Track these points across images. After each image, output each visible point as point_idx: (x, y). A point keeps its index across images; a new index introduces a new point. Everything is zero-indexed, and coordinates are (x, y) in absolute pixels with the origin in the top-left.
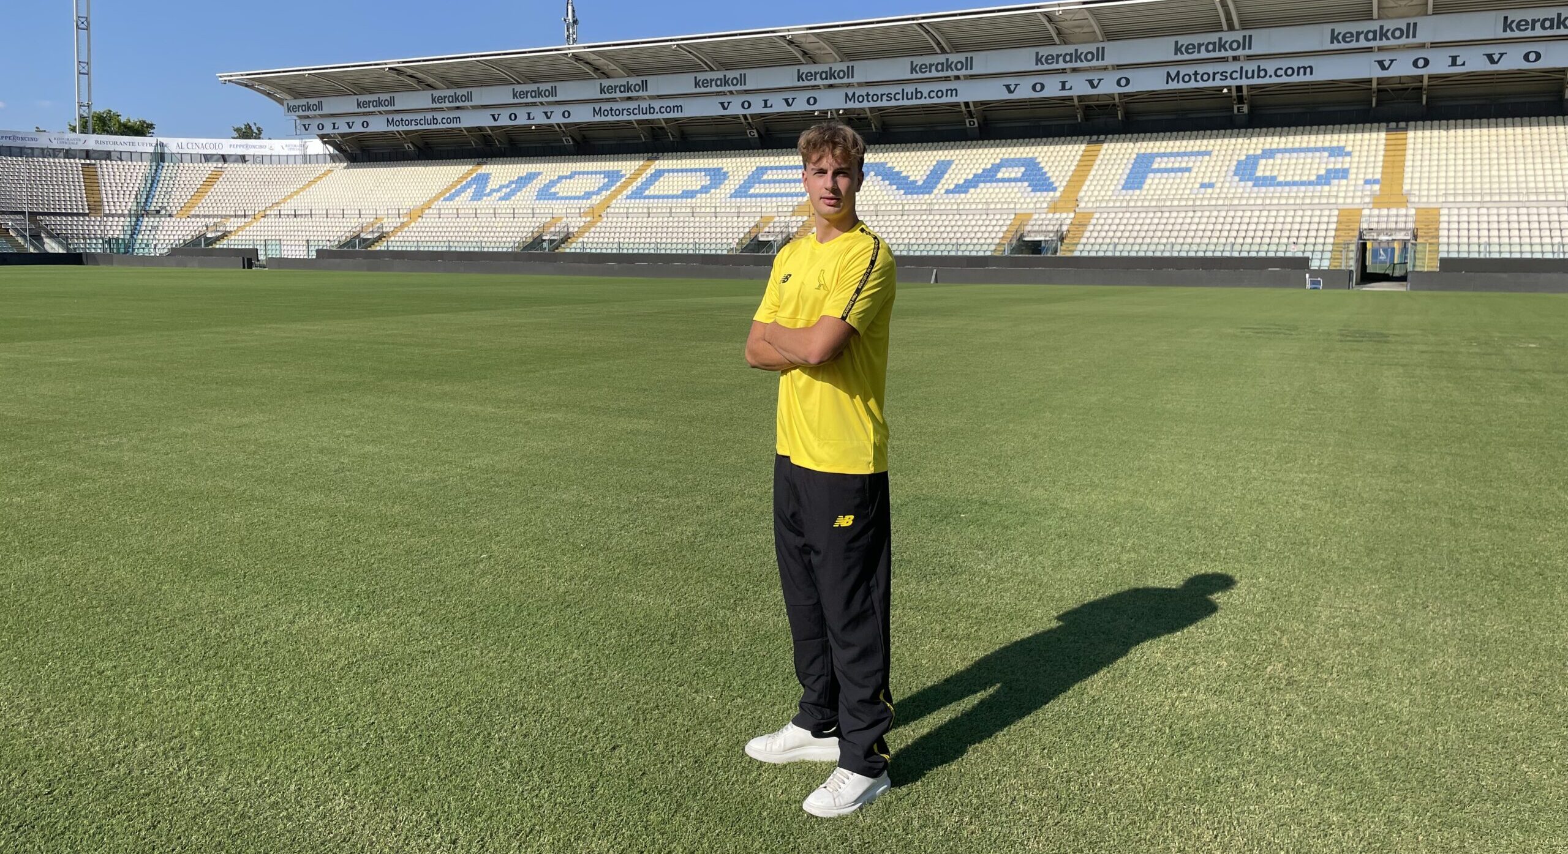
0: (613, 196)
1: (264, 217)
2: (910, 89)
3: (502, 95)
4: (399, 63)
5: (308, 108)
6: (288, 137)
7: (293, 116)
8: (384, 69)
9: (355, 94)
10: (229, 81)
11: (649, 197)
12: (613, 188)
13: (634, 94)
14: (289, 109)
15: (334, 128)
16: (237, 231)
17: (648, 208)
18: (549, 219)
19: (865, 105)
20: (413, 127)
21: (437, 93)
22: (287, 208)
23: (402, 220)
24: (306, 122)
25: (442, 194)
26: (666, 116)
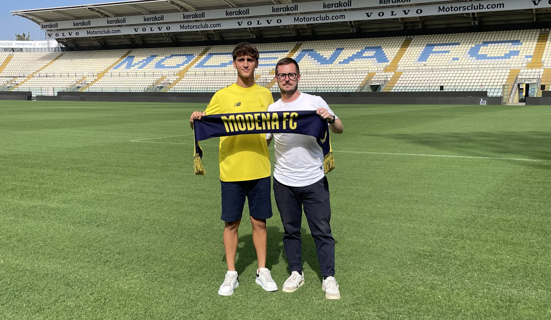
0: (190, 66)
1: (33, 77)
2: (323, 15)
3: (139, 20)
4: (92, 6)
5: (51, 26)
6: (42, 40)
7: (45, 30)
8: (85, 9)
9: (73, 20)
10: (16, 14)
11: (206, 66)
12: (190, 63)
13: (199, 19)
14: (42, 27)
15: (63, 36)
16: (21, 84)
17: (205, 72)
18: (160, 77)
19: (303, 23)
20: (99, 35)
21: (109, 19)
22: (43, 73)
23: (94, 78)
24: (50, 33)
25: (113, 65)
26: (213, 29)
